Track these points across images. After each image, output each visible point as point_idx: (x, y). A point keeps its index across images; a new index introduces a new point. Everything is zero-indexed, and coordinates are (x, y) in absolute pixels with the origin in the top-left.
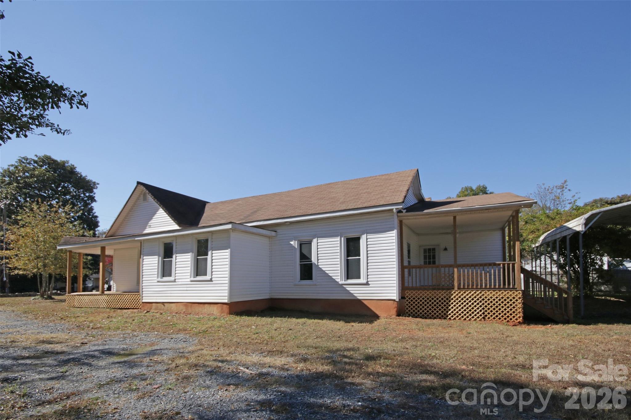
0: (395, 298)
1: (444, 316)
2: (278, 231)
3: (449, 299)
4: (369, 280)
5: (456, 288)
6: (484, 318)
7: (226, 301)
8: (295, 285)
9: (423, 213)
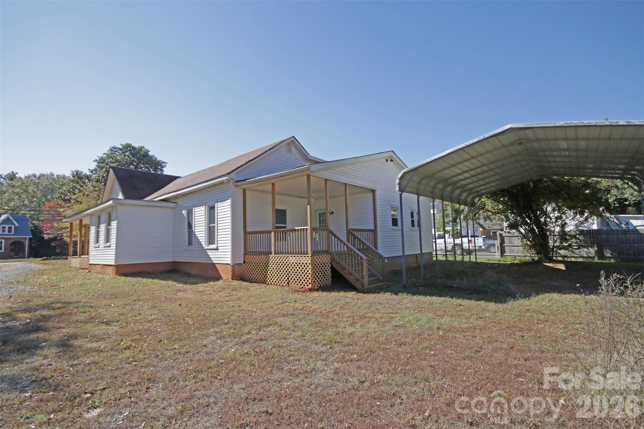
0: (229, 262)
1: (264, 282)
2: (178, 202)
3: (267, 264)
4: (219, 245)
5: (273, 252)
6: (288, 283)
7: (113, 264)
8: (184, 250)
9: (247, 183)
